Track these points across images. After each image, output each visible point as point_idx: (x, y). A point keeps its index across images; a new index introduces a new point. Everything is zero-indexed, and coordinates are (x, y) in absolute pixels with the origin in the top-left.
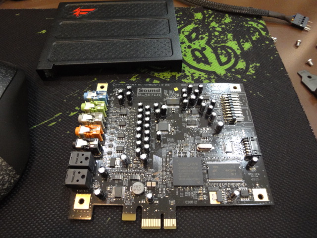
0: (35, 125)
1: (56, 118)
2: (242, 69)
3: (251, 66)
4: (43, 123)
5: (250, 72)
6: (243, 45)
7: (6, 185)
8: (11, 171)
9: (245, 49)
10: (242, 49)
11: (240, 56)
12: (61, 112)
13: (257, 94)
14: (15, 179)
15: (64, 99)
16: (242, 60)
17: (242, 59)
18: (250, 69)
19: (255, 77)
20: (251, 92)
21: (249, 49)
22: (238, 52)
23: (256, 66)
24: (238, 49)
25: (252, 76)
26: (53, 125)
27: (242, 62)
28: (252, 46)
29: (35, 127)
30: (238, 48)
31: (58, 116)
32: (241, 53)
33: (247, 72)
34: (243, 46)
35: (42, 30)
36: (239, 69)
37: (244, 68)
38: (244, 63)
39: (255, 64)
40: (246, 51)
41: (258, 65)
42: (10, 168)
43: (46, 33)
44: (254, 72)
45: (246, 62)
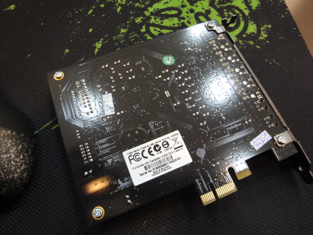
0: (36, 130)
2: (254, 33)
3: (262, 29)
4: (45, 126)
5: (262, 36)
6: (251, 3)
8: (24, 137)
9: (254, 8)
10: (250, 8)
11: (249, 18)
13: (273, 62)
14: (33, 143)
16: (252, 22)
17: (252, 21)
18: (262, 33)
19: (268, 42)
20: (266, 60)
21: (257, 7)
22: (247, 12)
23: (267, 27)
24: (245, 9)
25: (265, 41)
26: (57, 127)
27: (253, 24)
28: (259, 3)
29: (37, 132)
30: (246, 7)
32: (249, 13)
33: (259, 37)
34: (251, 5)
36: (250, 33)
37: (256, 32)
38: (255, 26)
39: (266, 26)
40: (255, 10)
41: (270, 26)
42: (22, 135)
44: (266, 36)
45: (257, 24)
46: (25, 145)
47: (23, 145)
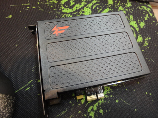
1: (30, 84)
2: (141, 42)
3: (146, 40)
4: (22, 88)
5: (145, 44)
6: (140, 24)
7: (12, 105)
9: (141, 27)
10: (139, 27)
11: (139, 33)
12: (32, 80)
13: (150, 60)
15: (32, 70)
16: (140, 36)
17: (140, 34)
18: (145, 42)
19: (148, 48)
20: (147, 59)
21: (143, 27)
22: (138, 29)
23: (148, 39)
24: (137, 27)
25: (147, 47)
26: (28, 90)
27: (140, 37)
28: (145, 24)
29: (17, 91)
30: (137, 26)
31: (31, 83)
32: (139, 30)
33: (144, 44)
34: (140, 25)
35: (9, 15)
36: (139, 42)
37: (142, 42)
38: (142, 38)
39: (148, 38)
40: (142, 28)
41: (150, 39)
43: (12, 17)
44: (147, 44)
45: (142, 36)
46: (9, 102)
47: (8, 102)
